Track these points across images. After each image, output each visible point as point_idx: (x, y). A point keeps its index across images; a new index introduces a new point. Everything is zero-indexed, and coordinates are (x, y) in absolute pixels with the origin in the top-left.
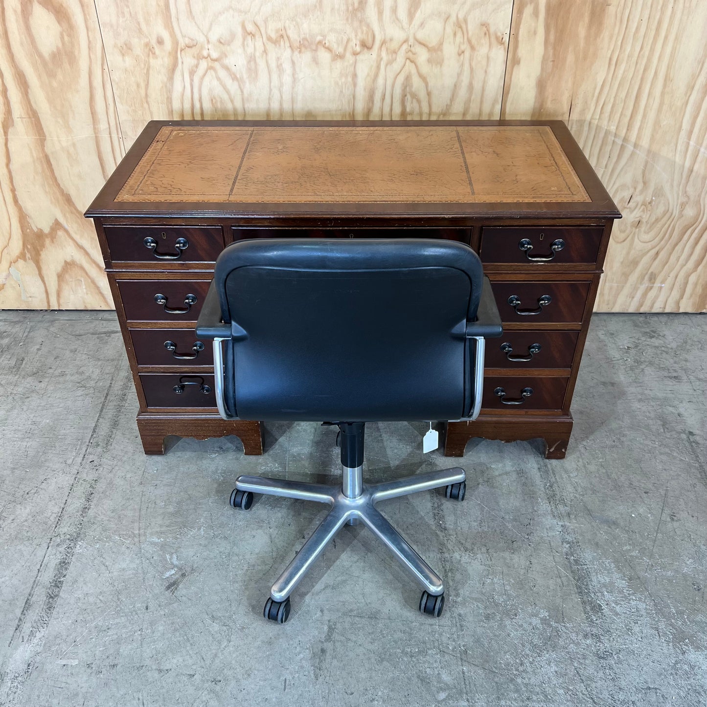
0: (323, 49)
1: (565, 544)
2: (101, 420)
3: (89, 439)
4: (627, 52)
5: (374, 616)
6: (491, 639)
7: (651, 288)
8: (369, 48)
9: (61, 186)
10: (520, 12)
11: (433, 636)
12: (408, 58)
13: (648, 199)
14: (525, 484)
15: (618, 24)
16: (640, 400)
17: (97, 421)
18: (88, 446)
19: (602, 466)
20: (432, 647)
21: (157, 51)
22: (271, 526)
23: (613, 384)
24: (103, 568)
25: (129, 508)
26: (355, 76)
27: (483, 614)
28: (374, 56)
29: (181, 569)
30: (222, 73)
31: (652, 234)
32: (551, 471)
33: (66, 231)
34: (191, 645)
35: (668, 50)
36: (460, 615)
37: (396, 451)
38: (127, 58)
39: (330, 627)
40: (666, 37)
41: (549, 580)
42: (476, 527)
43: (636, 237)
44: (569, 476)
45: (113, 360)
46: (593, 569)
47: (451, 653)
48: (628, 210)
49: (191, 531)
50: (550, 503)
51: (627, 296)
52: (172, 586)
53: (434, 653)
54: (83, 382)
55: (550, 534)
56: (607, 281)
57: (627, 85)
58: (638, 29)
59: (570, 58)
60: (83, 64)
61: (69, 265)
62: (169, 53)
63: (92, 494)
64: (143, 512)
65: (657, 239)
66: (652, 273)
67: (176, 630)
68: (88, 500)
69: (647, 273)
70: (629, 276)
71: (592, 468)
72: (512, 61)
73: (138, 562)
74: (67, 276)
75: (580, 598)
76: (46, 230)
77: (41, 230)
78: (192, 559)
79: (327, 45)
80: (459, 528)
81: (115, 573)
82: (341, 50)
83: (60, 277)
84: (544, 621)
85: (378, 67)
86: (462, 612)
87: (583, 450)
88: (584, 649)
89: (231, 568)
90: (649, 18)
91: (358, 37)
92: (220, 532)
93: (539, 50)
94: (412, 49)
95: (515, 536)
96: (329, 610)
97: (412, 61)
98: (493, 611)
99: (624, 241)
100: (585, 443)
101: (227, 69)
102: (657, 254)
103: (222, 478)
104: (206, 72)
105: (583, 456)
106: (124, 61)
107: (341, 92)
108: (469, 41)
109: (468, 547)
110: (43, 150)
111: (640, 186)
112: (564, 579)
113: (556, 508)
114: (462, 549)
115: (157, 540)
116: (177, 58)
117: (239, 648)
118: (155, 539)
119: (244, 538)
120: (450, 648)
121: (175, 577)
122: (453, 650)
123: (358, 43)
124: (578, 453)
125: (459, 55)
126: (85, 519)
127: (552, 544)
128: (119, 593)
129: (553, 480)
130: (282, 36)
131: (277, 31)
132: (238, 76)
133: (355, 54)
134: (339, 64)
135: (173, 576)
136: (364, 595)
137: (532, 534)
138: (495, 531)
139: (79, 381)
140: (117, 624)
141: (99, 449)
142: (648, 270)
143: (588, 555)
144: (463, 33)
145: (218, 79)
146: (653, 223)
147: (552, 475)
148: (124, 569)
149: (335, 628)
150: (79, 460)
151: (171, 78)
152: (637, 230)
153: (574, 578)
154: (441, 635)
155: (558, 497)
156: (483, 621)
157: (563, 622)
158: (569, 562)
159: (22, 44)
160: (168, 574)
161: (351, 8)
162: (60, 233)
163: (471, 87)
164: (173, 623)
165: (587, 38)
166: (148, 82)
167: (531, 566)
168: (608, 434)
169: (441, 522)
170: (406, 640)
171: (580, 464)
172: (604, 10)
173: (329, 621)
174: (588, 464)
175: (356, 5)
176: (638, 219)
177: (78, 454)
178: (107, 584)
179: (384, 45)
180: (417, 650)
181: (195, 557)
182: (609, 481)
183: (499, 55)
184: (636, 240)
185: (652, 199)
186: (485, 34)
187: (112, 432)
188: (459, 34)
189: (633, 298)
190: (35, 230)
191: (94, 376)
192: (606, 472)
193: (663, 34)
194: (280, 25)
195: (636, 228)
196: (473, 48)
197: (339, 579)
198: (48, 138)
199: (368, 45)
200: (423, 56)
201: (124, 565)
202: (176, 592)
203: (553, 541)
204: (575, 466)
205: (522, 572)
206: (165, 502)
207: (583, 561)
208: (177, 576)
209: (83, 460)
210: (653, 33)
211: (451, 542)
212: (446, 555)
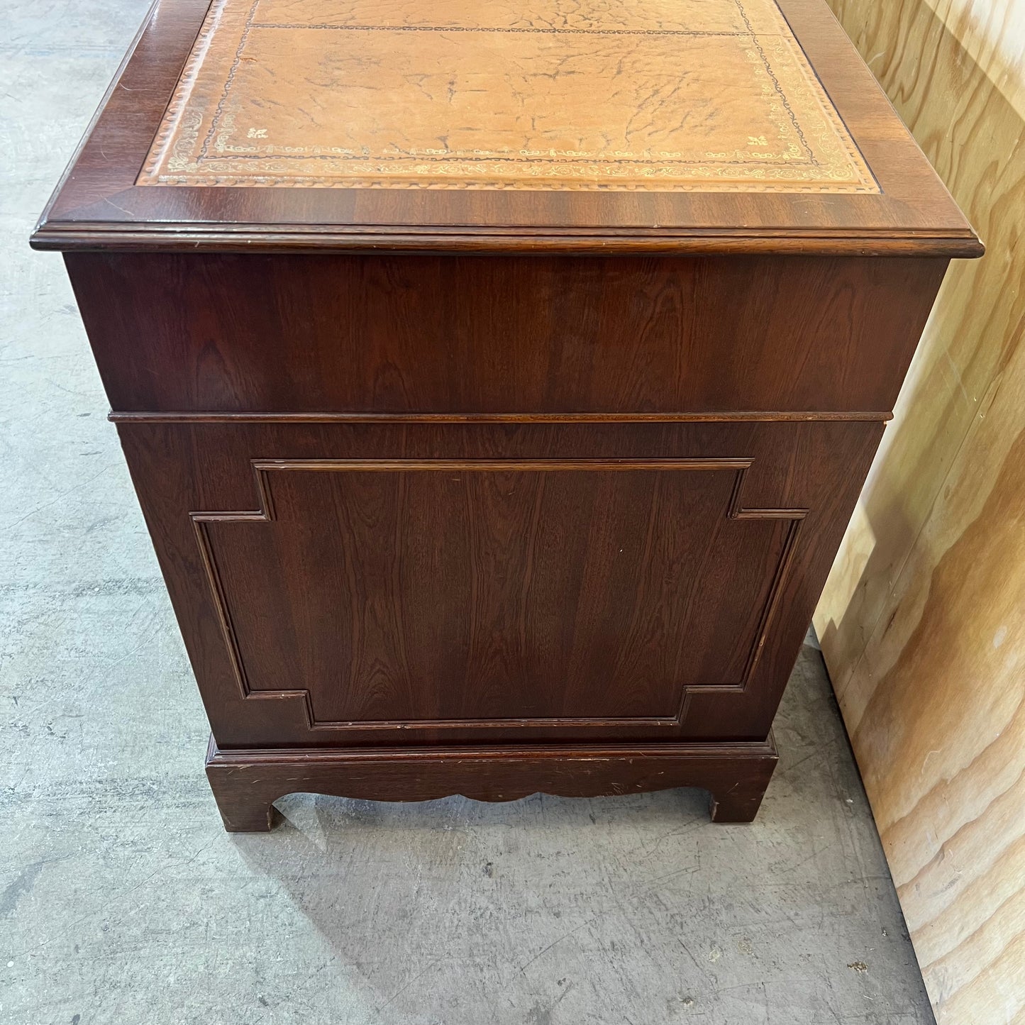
14: (163, 739)
44: (173, 838)
50: (100, 782)
71: (194, 900)
80: (75, 616)
87: (261, 886)
100: (283, 896)
105: (233, 884)
113: (82, 792)
114: (25, 617)
124: (249, 874)
129: (168, 799)
137: (23, 734)
138: (52, 673)
147: (182, 800)
155: (112, 801)
168: (312, 970)
169: (97, 589)
171: (210, 871)
174: (204, 892)
192: (169, 932)
211: (47, 601)
212: (20, 593)
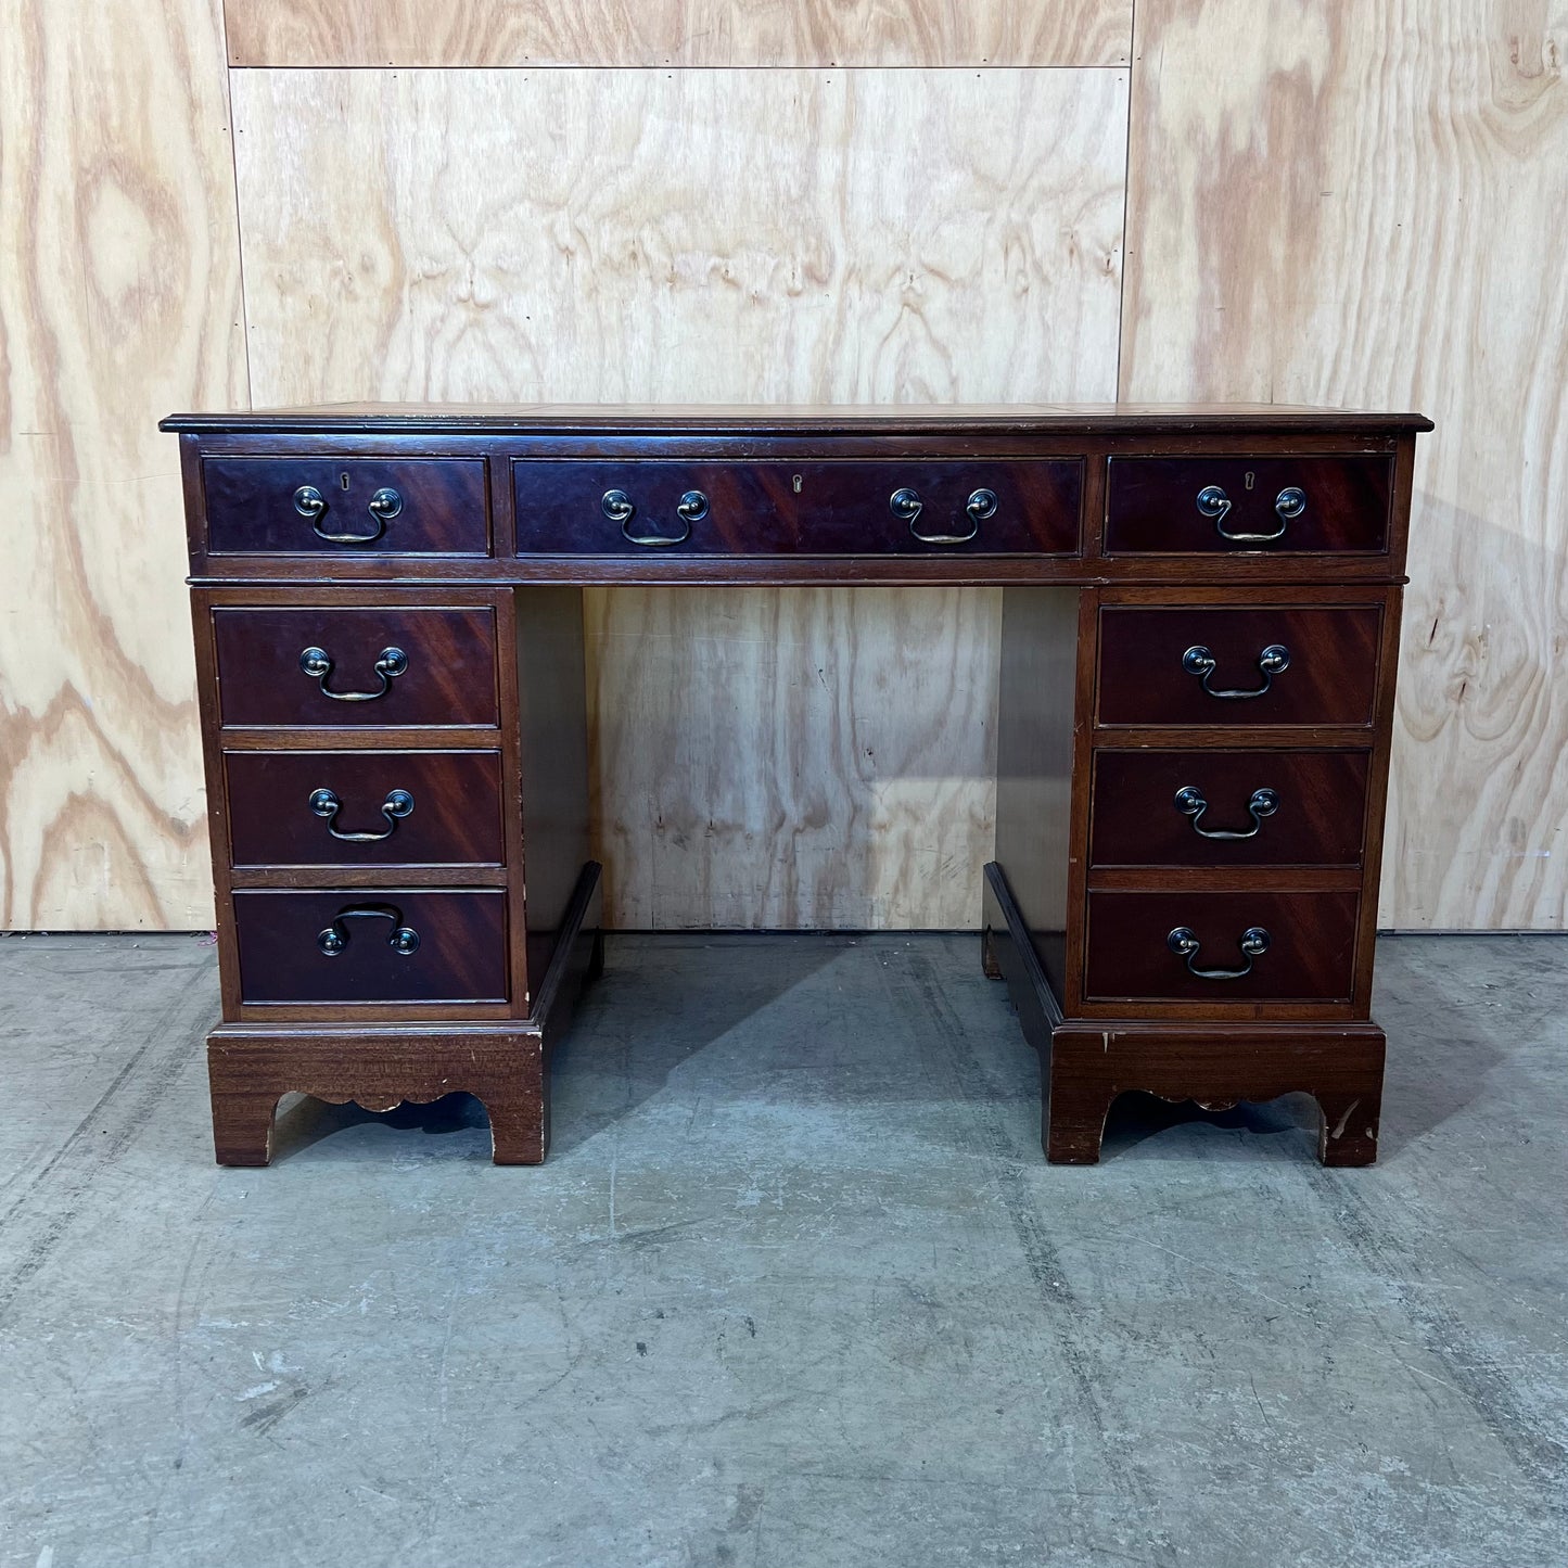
0: (721, 281)
1: (1420, 1324)
2: (104, 1109)
3: (66, 1140)
4: (1378, 294)
5: (878, 1475)
6: (1246, 1522)
7: (1520, 861)
8: (822, 282)
9: (95, 596)
10: (1141, 206)
11: (1067, 1515)
12: (906, 304)
13: (1477, 630)
14: (1279, 1213)
15: (1350, 233)
16: (1547, 1068)
17: (95, 1111)
18: (60, 1152)
19: (1481, 1178)
20: (1065, 1539)
21: (358, 286)
22: (565, 1295)
23: (1469, 1043)
24: (59, 1382)
25: (157, 1264)
26: (790, 342)
27: (1210, 1468)
28: (834, 300)
29: (293, 1381)
30: (498, 336)
31: (1499, 714)
32: (1346, 1189)
33: (88, 714)
34: (308, 1543)
35: (1466, 291)
36: (1140, 1470)
37: (913, 1156)
38: (289, 300)
39: (743, 1500)
40: (1457, 262)
41: (1390, 1393)
42: (1159, 1293)
43: (1462, 723)
44: (1398, 1197)
45: (156, 1011)
46: (1516, 1372)
47: (1125, 1553)
48: (1433, 656)
49: (331, 1306)
50: (1356, 1245)
51: (1464, 885)
52: (264, 1416)
53: (1072, 1553)
54: (67, 1047)
55: (1370, 1304)
56: (1409, 842)
57: (1388, 361)
58: (1394, 245)
59: (1258, 305)
60: (192, 314)
61: (79, 805)
62: (385, 290)
63: (53, 1239)
64: (195, 1272)
65: (1513, 731)
66: (1515, 820)
67: (262, 1511)
68: (40, 1250)
69: (1503, 821)
70: (1459, 828)
71: (1456, 1182)
72: (1133, 311)
73: (163, 1367)
74: (69, 837)
75: (1495, 1432)
76: (38, 710)
77: (25, 712)
78: (328, 1361)
79: (731, 274)
80: (1110, 1295)
81: (94, 1394)
82: (760, 285)
83: (52, 838)
84: (1396, 1480)
85: (841, 323)
86: (1144, 1463)
88: (1537, 1541)
89: (443, 1379)
90: (1414, 219)
91: (798, 259)
92: (416, 1308)
93: (1190, 284)
94: (916, 284)
95: (1272, 1308)
96: (739, 1463)
97: (916, 311)
98: (1237, 1460)
99: (1435, 735)
100: (1423, 1139)
101: (509, 323)
102: (1519, 767)
103: (428, 1208)
104: (463, 332)
105: (1426, 1162)
106: (282, 305)
107: (760, 377)
108: (1037, 266)
109: (1143, 1332)
110: (66, 511)
111: (1452, 596)
112: (1435, 1393)
113: (1376, 1254)
114: (1125, 1334)
115: (229, 1325)
116: (400, 301)
117: (460, 1549)
118: (224, 1323)
119: (487, 1319)
120: (1123, 1542)
121: (271, 1400)
122: (1131, 1547)
123: (799, 271)
124: (1410, 1157)
125: (1018, 297)
126: (24, 1287)
127: (1383, 1323)
128: (98, 1433)
129: (1355, 1204)
130: (634, 256)
131: (624, 245)
132: (533, 340)
133: (793, 294)
134: (755, 318)
135: (267, 1397)
136: (843, 1431)
137: (1320, 1305)
138: (1215, 1299)
139: (60, 1044)
140: (80, 1499)
141: (91, 1159)
142: (1505, 813)
143: (1491, 1344)
144: (1023, 251)
145: (489, 347)
146: (1498, 689)
147: (1350, 1195)
148: (120, 1384)
149: (760, 1502)
150: (31, 1177)
151: (383, 345)
152: (1462, 706)
153: (1465, 1391)
154: (1088, 1513)
155: (1376, 1235)
156: (1213, 1482)
157: (1458, 1483)
158: (1442, 1357)
159: (62, 271)
160: (252, 1393)
161: (782, 198)
162: (72, 719)
163: (1045, 364)
164: (253, 1497)
165: (1290, 259)
166: (331, 352)
167: (1330, 1366)
168: (1481, 1123)
169: (1056, 1284)
170: (982, 1525)
171: (1422, 1175)
172: (1318, 205)
173: (741, 1486)
174: (1444, 1175)
175: (795, 192)
176: (1458, 681)
177: (30, 1168)
178: (65, 1415)
179: (853, 276)
180: (1018, 1548)
181: (338, 1358)
182: (1510, 1205)
183: (1103, 297)
184: (1463, 732)
185: (1485, 627)
186: (1071, 252)
187: (132, 1129)
188: (1015, 253)
189: (1479, 889)
190: (12, 710)
191: (104, 1036)
192: (1498, 1189)
193: (1448, 253)
194: (630, 234)
195: (1459, 702)
196: (1045, 280)
197: (769, 1397)
198: (83, 481)
199: (818, 274)
200: (938, 300)
201: (125, 1377)
202: (272, 1428)
203: (1383, 1318)
204: (1411, 1180)
205: (1308, 1379)
206: (262, 1252)
207: (1483, 1356)
208: (280, 1396)
209: (41, 1178)
210: (1428, 251)
211: (1090, 1323)
212: (1081, 1347)
